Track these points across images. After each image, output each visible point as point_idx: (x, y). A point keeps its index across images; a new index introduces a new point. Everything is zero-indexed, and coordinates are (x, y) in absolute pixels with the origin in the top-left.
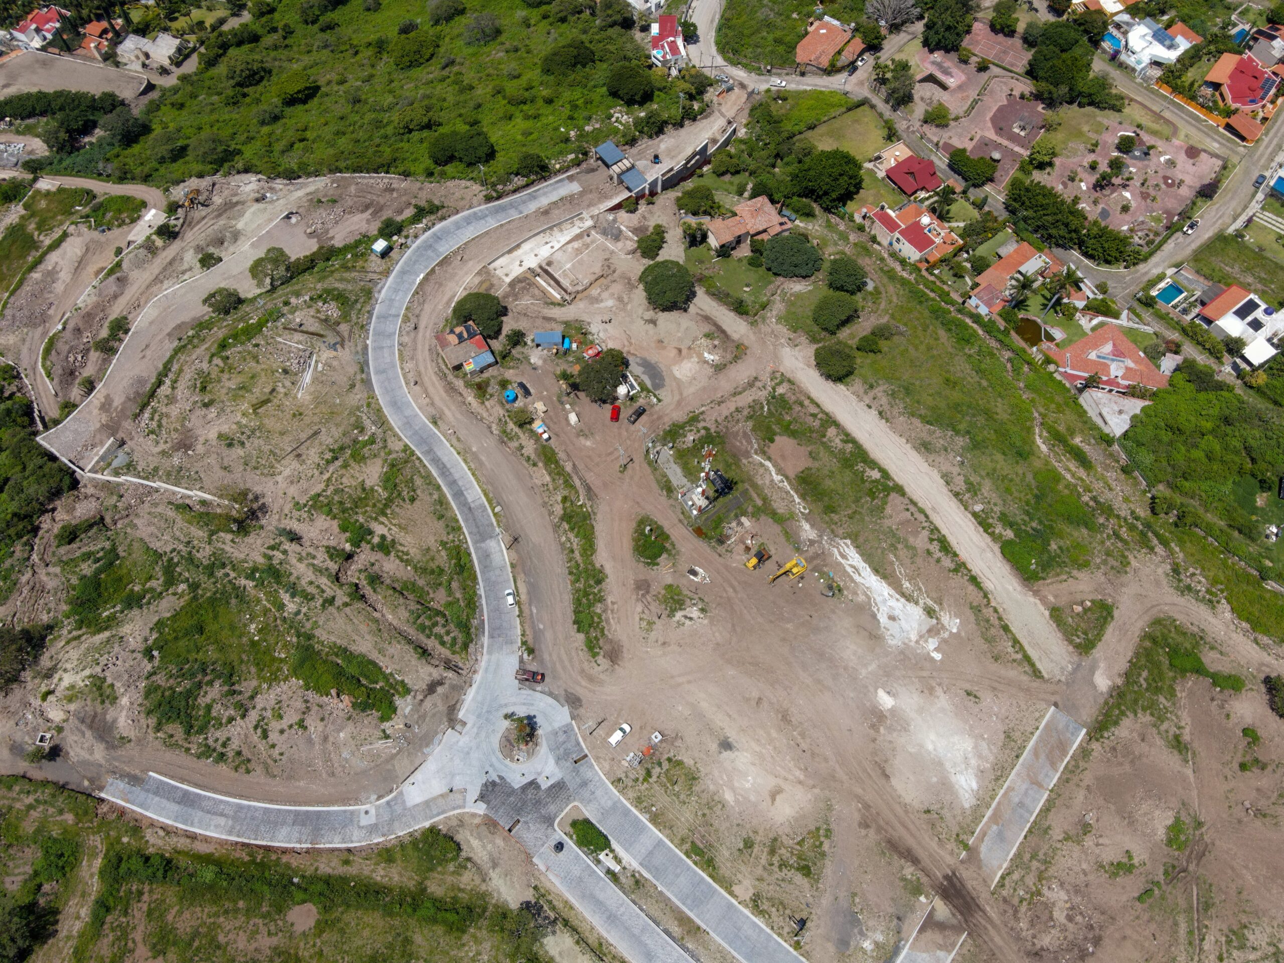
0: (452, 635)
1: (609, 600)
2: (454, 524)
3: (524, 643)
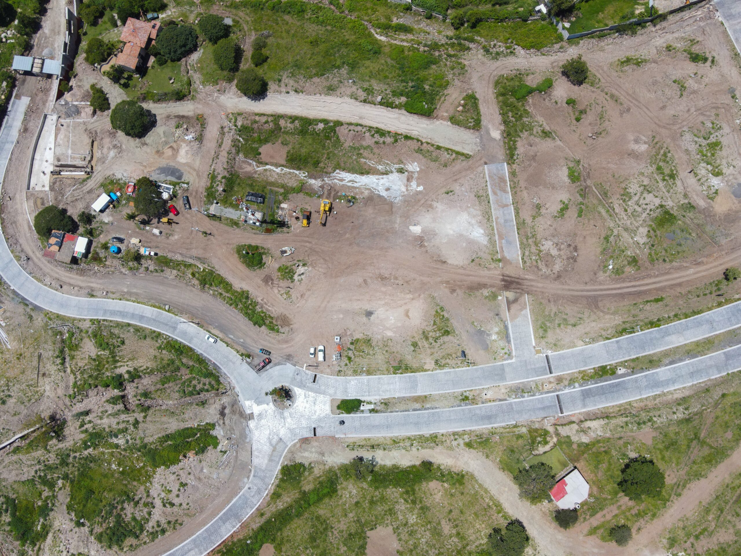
0: (207, 383)
1: (259, 300)
2: (154, 335)
3: (242, 355)
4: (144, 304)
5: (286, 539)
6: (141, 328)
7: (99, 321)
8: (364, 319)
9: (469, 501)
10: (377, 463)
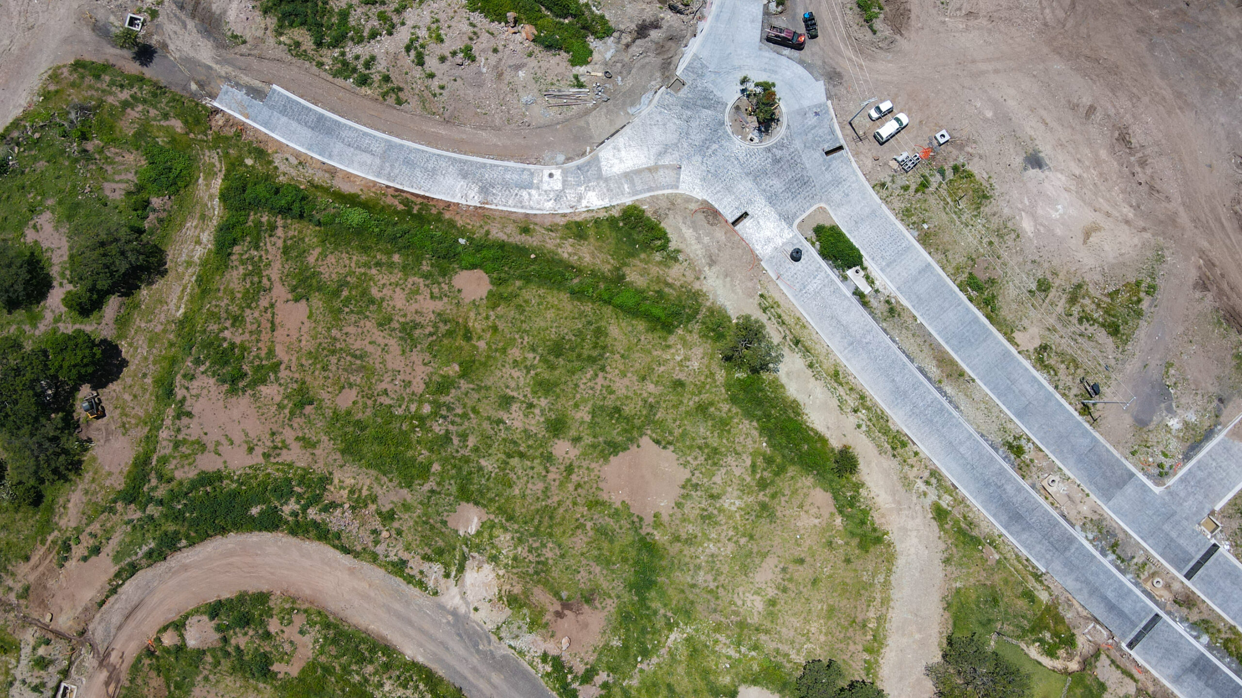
5: (520, 301)
8: (1018, 161)
9: (845, 584)
10: (776, 370)
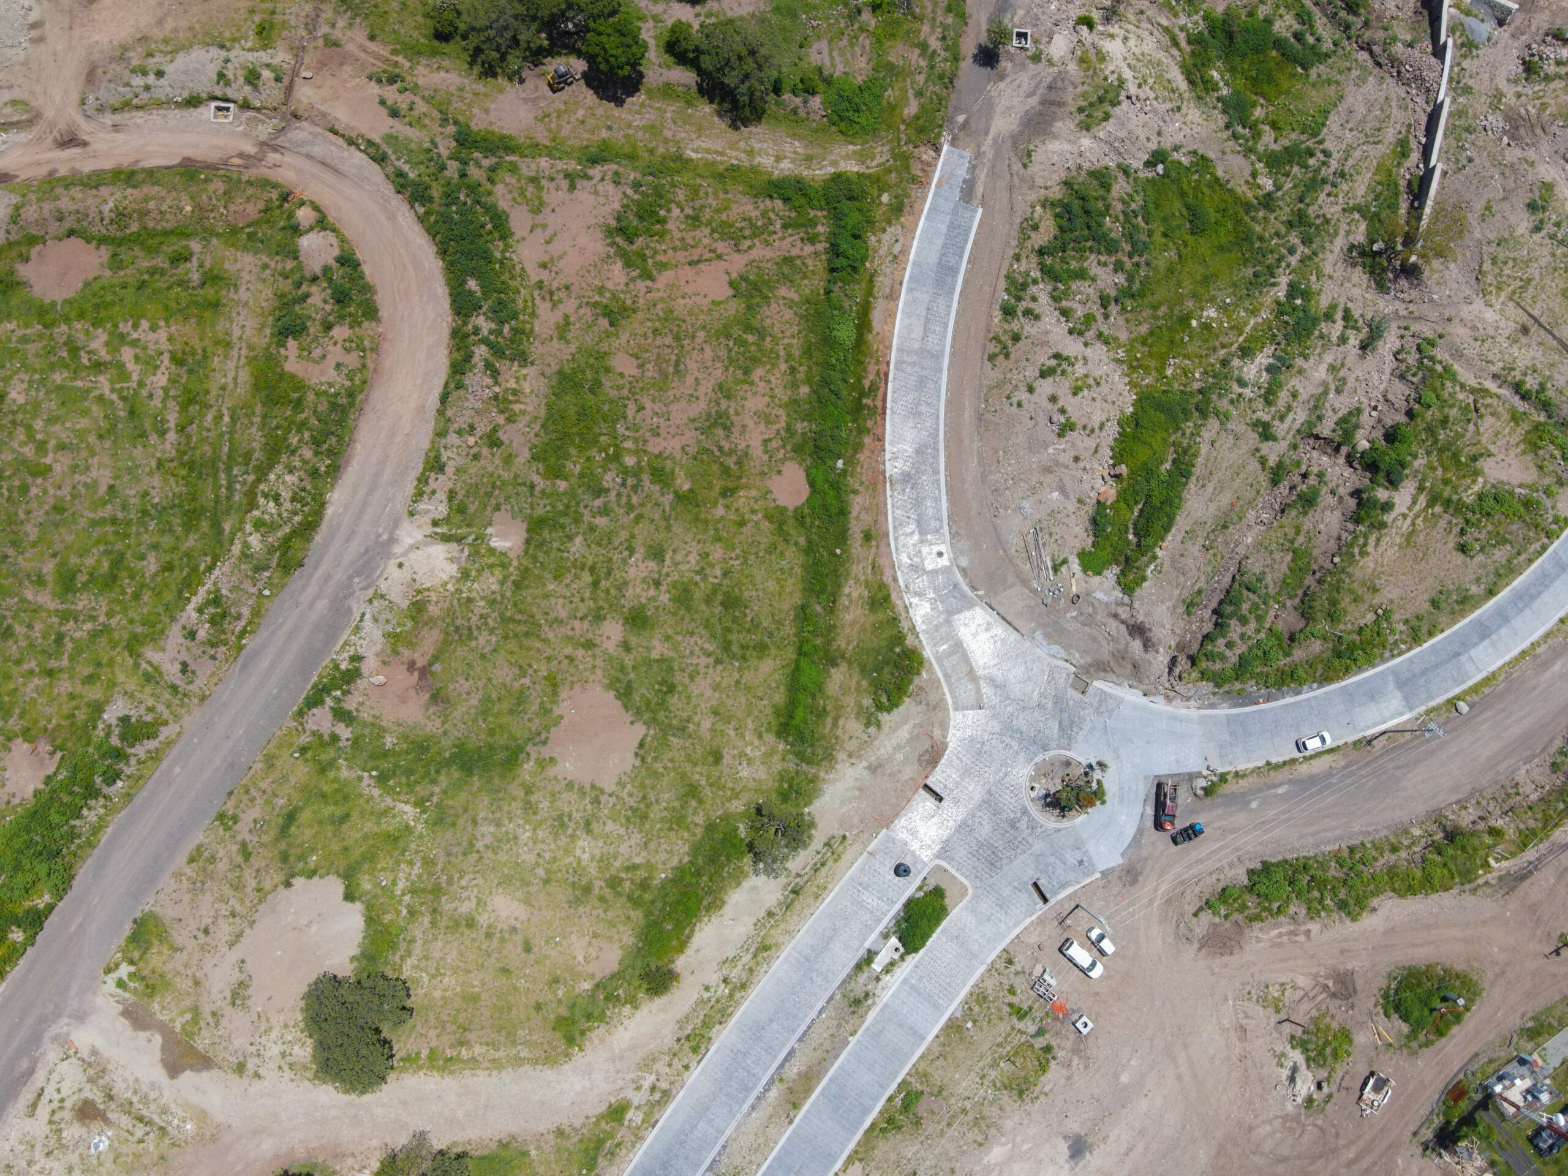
0: (1228, 653)
1: (1314, 927)
2: (1425, 629)
3: (1223, 778)
4: (1511, 664)
6: (1463, 614)
7: (1550, 536)
8: (1074, 1126)
9: (510, 1009)
10: (756, 873)
